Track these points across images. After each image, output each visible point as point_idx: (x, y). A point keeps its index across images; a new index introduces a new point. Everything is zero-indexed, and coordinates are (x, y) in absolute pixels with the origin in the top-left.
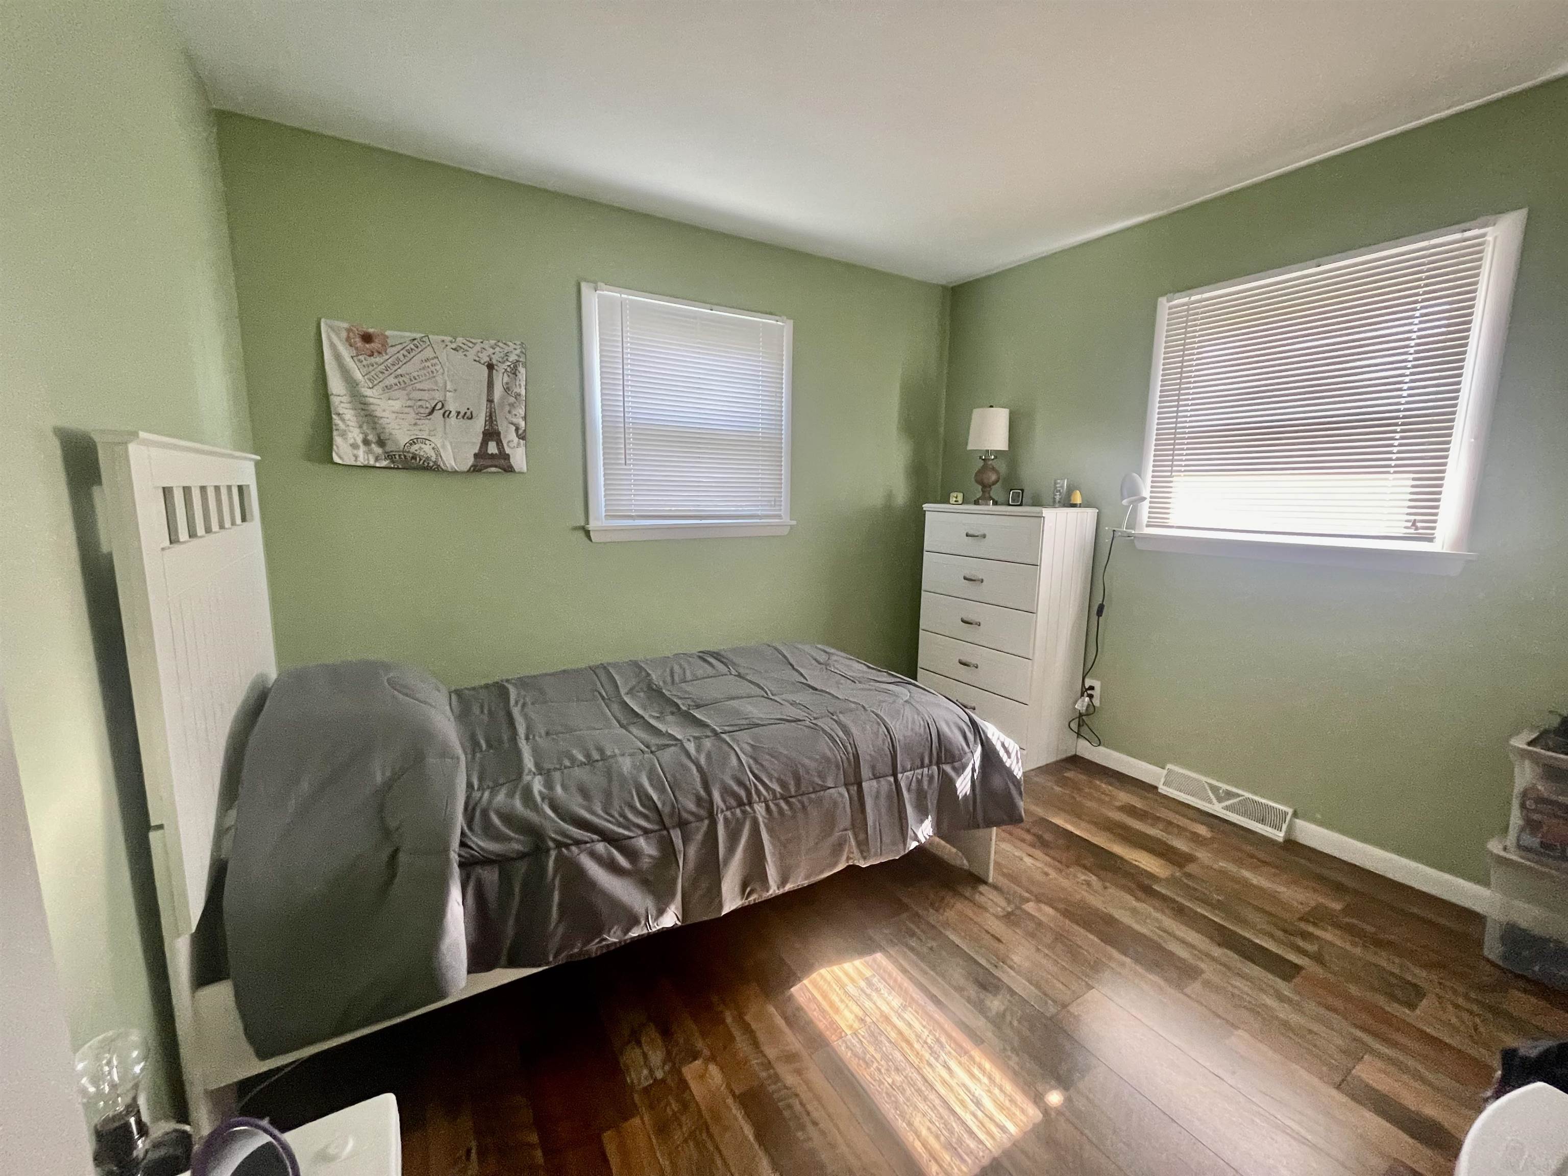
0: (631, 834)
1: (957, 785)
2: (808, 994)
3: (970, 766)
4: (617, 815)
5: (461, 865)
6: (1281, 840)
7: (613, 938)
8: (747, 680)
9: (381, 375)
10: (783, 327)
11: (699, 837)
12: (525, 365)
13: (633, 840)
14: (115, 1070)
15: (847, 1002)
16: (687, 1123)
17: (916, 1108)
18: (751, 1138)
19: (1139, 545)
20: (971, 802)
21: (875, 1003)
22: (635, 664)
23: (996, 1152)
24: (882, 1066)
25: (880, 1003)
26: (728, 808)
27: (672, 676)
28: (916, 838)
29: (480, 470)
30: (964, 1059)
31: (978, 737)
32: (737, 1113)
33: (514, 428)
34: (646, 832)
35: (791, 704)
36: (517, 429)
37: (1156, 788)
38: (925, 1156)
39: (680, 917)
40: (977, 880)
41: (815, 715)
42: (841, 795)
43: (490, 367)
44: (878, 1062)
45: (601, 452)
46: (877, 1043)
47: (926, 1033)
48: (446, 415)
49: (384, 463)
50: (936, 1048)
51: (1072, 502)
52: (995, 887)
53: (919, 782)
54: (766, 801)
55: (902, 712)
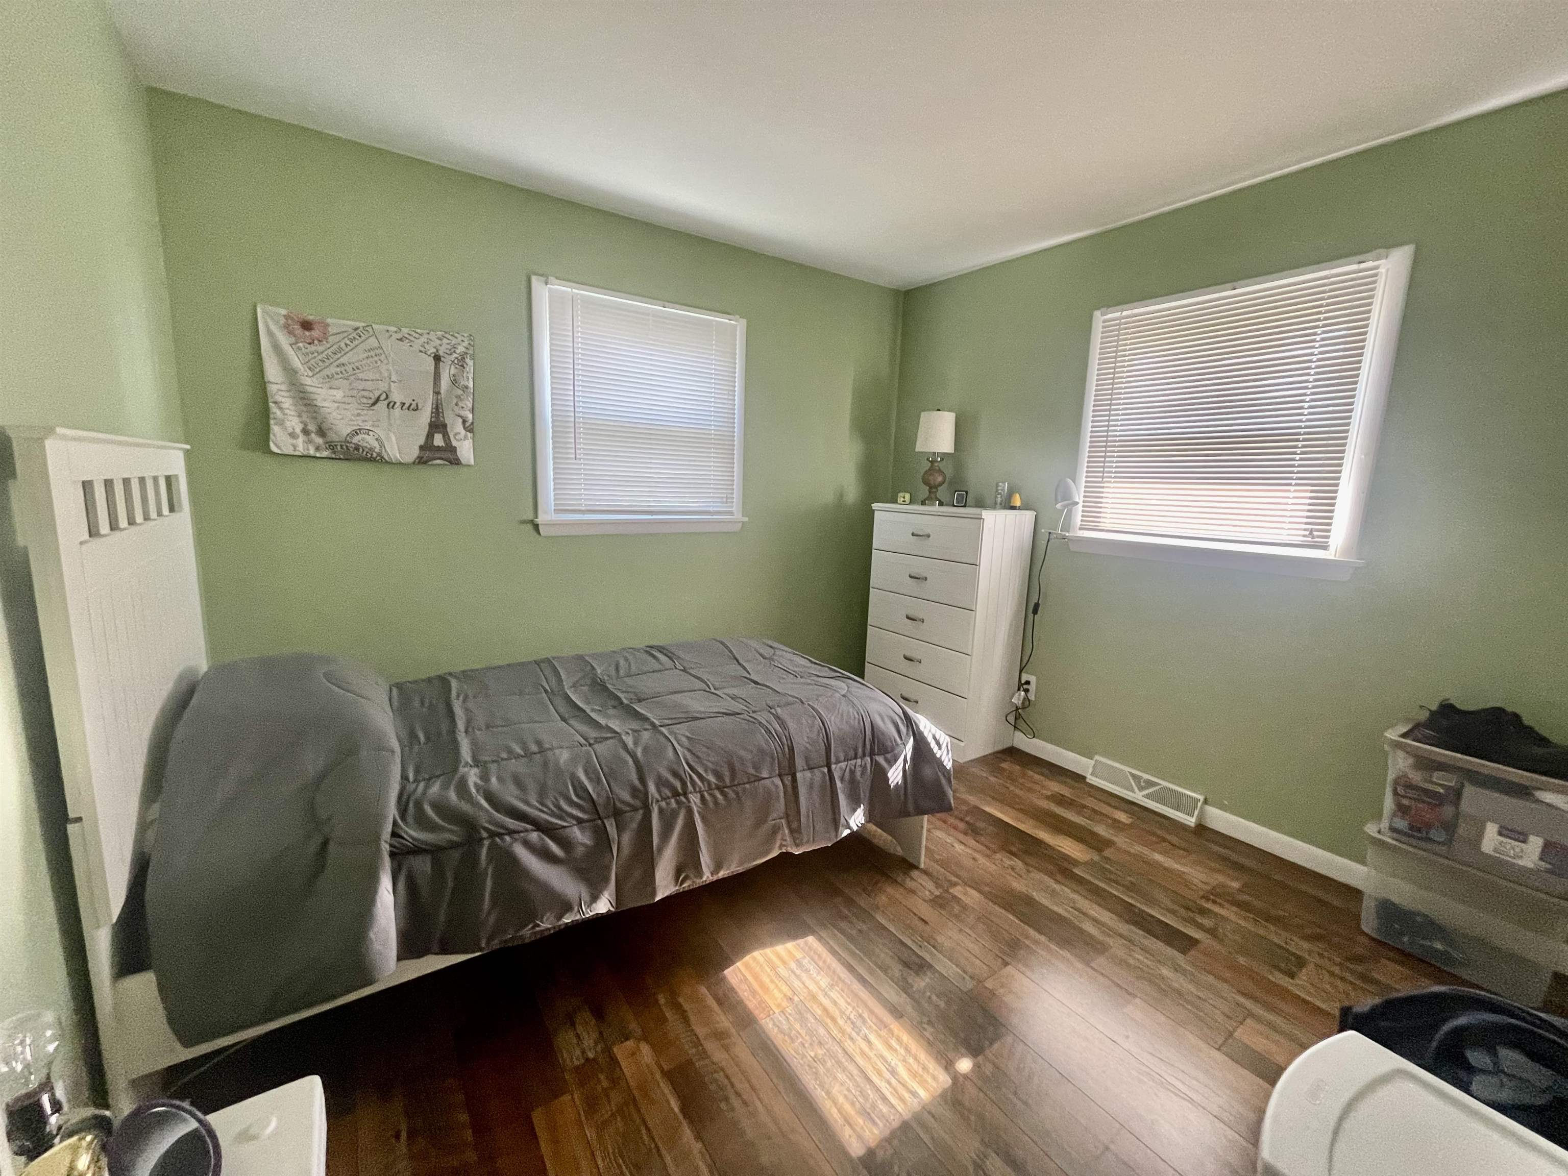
0: (565, 824)
1: (889, 775)
2: (739, 975)
3: (902, 757)
4: (551, 806)
5: (392, 855)
6: (1193, 825)
7: (546, 924)
8: (690, 674)
9: (321, 364)
10: (739, 325)
11: (634, 825)
12: (473, 358)
13: (567, 830)
14: (28, 1048)
15: (777, 982)
16: (616, 1098)
17: (835, 1078)
18: (676, 1110)
19: (1073, 547)
20: (902, 792)
21: (803, 983)
22: (581, 658)
23: (907, 1115)
24: (806, 1041)
25: (808, 983)
26: (663, 799)
27: (617, 669)
28: (849, 827)
29: (425, 463)
30: (883, 1033)
31: (910, 729)
32: (666, 1089)
33: (460, 420)
34: (580, 821)
35: (732, 698)
36: (464, 422)
37: (1084, 778)
38: (840, 1121)
39: (614, 904)
40: (908, 866)
41: (754, 709)
42: (777, 786)
43: (437, 358)
44: (803, 1038)
45: (551, 446)
46: (803, 1020)
47: (850, 1009)
48: (391, 405)
49: (325, 454)
50: (859, 1023)
51: (1012, 505)
52: (925, 872)
53: (852, 772)
54: (701, 792)
55: (838, 705)
